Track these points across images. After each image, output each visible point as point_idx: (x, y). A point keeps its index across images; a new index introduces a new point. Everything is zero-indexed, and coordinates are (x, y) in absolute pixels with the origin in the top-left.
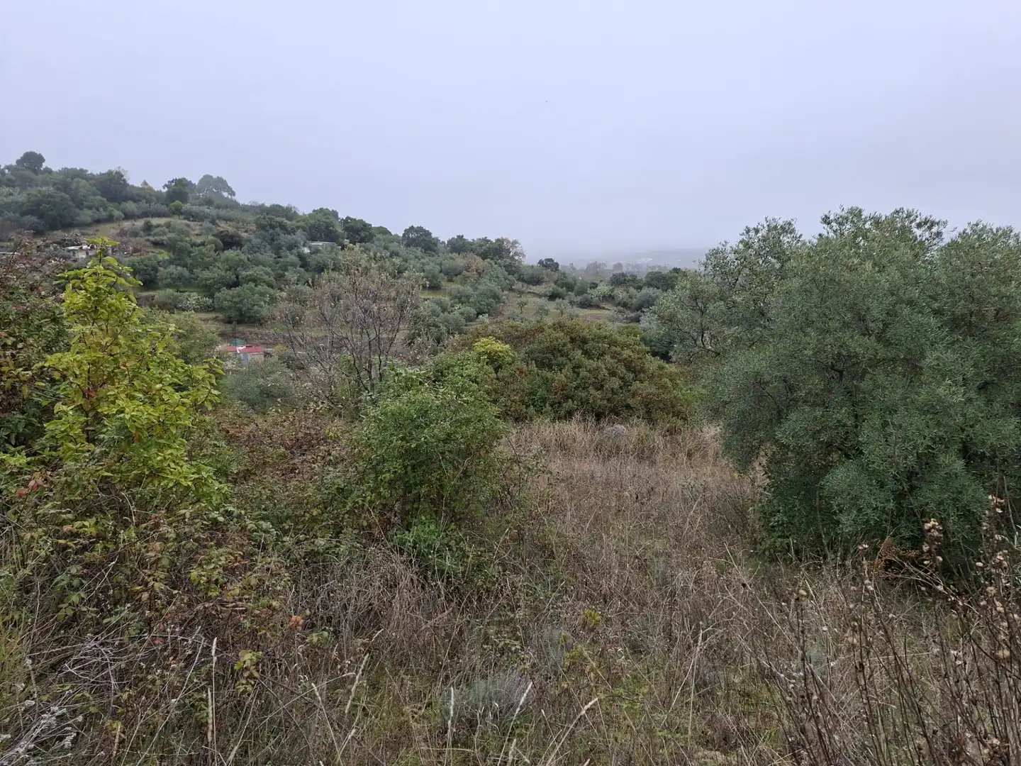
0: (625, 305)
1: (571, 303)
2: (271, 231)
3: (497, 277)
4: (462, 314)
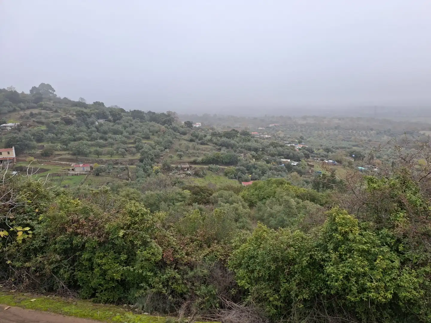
0: (216, 144)
1: (198, 143)
2: (83, 116)
3: (171, 134)
4: (159, 149)
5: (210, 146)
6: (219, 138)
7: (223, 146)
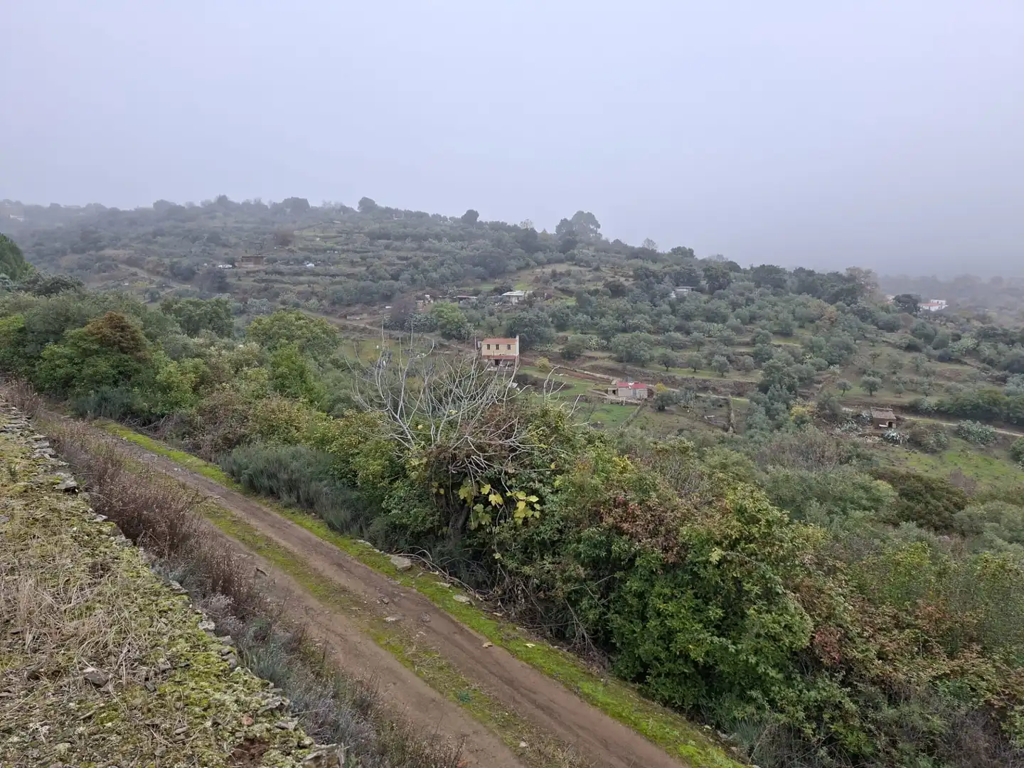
0: (991, 362)
1: (930, 357)
2: (646, 279)
3: (851, 327)
4: (813, 364)
5: (971, 368)
6: (1001, 346)
7: (1013, 371)
